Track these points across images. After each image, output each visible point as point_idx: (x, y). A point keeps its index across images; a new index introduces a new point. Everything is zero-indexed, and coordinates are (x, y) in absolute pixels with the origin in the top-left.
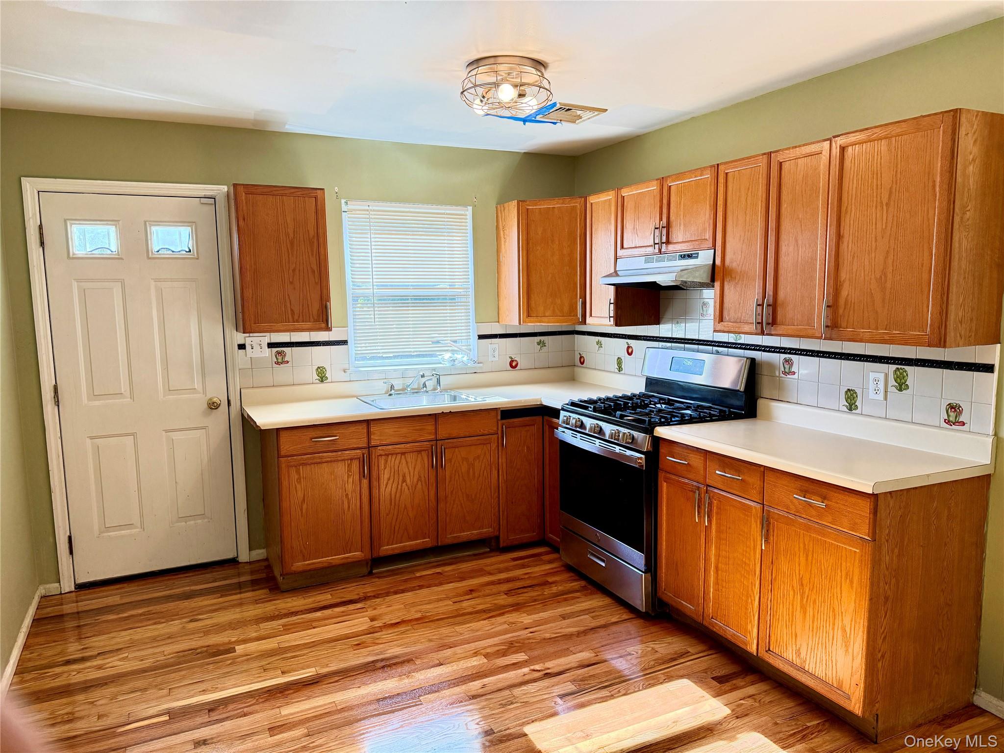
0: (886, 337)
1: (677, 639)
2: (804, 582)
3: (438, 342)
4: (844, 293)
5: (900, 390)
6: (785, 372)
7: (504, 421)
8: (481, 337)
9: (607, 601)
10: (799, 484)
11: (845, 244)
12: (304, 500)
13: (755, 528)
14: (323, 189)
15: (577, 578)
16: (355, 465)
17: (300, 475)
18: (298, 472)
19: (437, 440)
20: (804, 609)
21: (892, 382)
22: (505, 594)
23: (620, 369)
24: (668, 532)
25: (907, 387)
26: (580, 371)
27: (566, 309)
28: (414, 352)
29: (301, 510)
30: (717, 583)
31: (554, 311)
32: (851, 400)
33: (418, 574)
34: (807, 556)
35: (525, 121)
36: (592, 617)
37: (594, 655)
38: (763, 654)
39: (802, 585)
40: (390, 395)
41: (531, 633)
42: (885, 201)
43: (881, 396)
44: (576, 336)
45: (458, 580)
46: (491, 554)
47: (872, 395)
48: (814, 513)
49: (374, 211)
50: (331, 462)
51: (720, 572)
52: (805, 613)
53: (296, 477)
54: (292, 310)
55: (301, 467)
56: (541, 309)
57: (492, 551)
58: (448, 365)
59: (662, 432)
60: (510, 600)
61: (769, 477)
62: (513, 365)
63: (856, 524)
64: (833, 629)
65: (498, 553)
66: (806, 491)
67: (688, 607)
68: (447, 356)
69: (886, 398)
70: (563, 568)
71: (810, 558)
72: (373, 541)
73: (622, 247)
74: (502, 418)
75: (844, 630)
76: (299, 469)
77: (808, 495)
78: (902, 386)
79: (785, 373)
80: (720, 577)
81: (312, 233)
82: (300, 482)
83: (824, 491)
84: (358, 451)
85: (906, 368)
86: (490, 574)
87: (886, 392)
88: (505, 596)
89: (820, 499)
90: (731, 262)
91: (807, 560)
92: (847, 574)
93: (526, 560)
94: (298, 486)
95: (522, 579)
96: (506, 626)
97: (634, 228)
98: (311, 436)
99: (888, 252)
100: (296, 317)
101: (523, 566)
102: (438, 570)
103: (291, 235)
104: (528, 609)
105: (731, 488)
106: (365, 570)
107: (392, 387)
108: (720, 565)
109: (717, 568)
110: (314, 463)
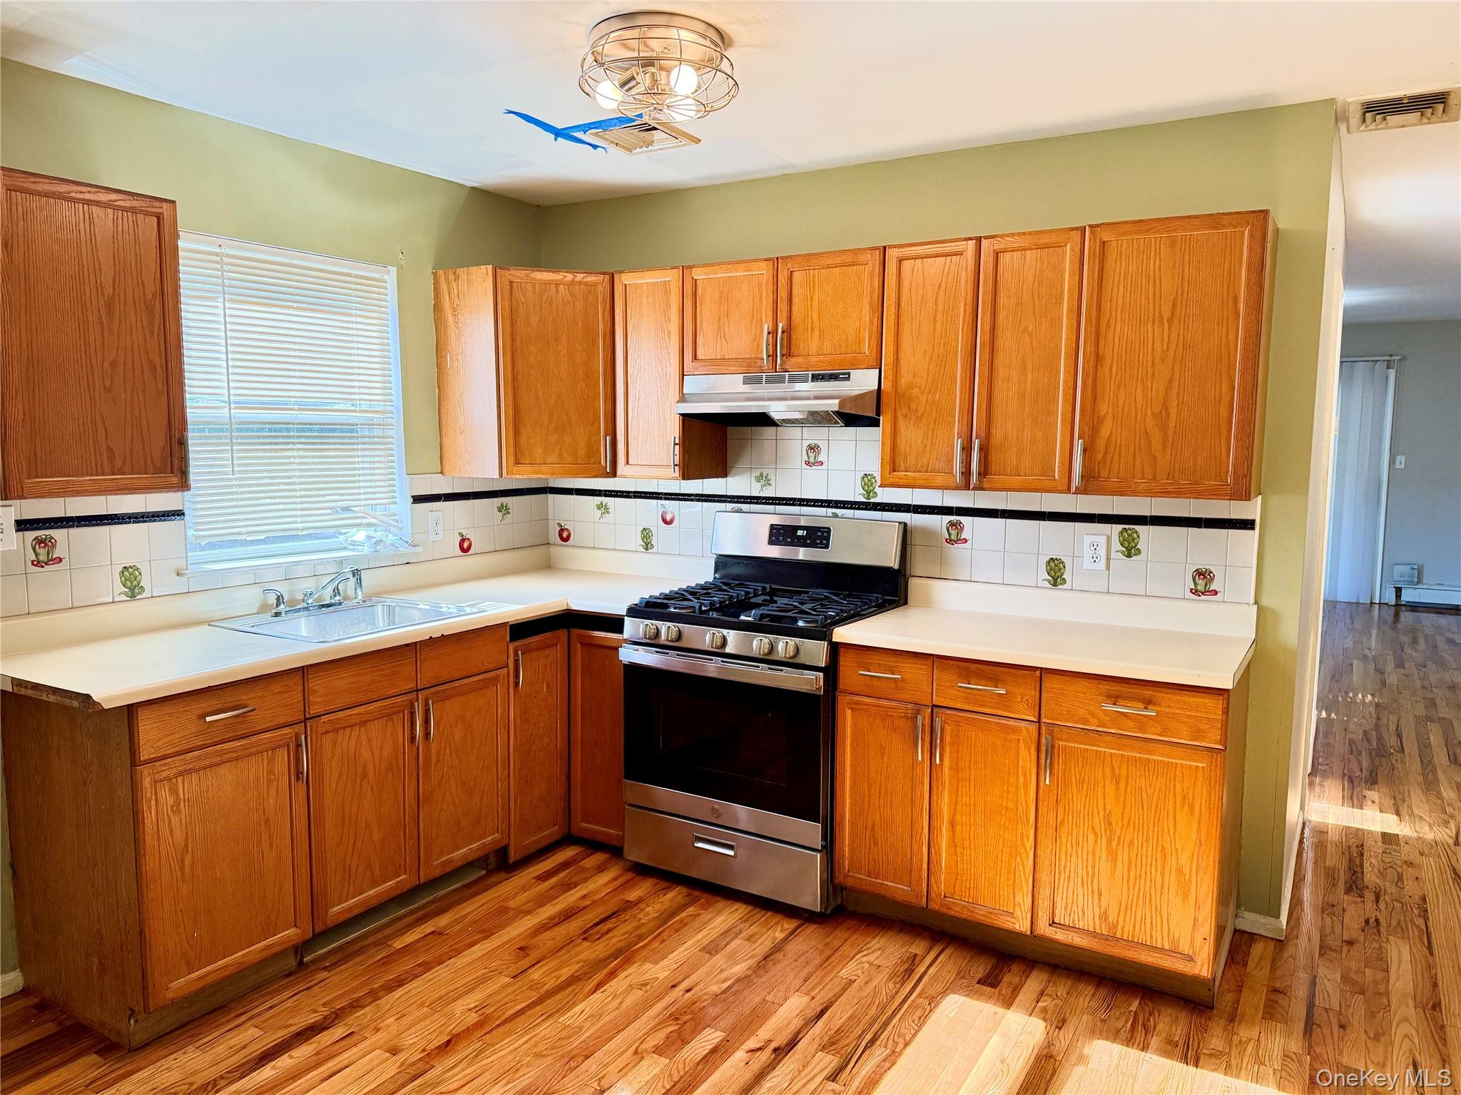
0: (1171, 488)
1: (883, 941)
2: (1113, 821)
3: (347, 509)
4: (1105, 431)
5: (1129, 556)
6: (951, 540)
7: (517, 643)
8: (418, 499)
9: (740, 910)
10: (1105, 687)
11: (1107, 368)
12: (186, 846)
13: (1027, 758)
14: (173, 202)
15: (666, 884)
16: (282, 757)
17: (178, 795)
18: (174, 791)
19: (417, 691)
20: (1113, 856)
21: (1116, 546)
22: (584, 939)
23: (648, 546)
24: (854, 783)
25: (1139, 552)
26: (562, 552)
27: (582, 452)
28: (303, 530)
29: (182, 868)
30: (953, 843)
31: (560, 455)
32: (1056, 570)
33: (398, 944)
34: (1117, 783)
35: (558, 133)
36: (748, 939)
37: (807, 998)
38: (1044, 928)
39: (1110, 824)
40: (277, 614)
41: (688, 991)
42: (1166, 315)
43: (1102, 565)
44: (551, 496)
45: (479, 936)
46: (493, 879)
47: (1088, 564)
48: (1131, 724)
49: (227, 256)
50: (237, 759)
51: (958, 828)
52: (1115, 862)
53: (171, 801)
54: (110, 449)
55: (180, 779)
56: (538, 451)
57: (490, 873)
58: (366, 550)
59: (843, 634)
60: (598, 949)
61: (1050, 684)
62: (465, 547)
63: (1199, 731)
64: (1163, 874)
65: (503, 875)
66: (1117, 697)
67: (897, 888)
68: (360, 535)
69: (1108, 568)
70: (630, 875)
71: (1122, 785)
72: (316, 901)
73: (695, 357)
74: (513, 639)
75: (1180, 871)
76: (176, 785)
77: (1120, 702)
78: (1130, 550)
79: (949, 541)
80: (958, 835)
81: (151, 288)
82: (179, 810)
83: (1148, 693)
84: (286, 730)
85: (1137, 528)
86: (523, 912)
87: (1108, 559)
88: (586, 944)
89: (1142, 706)
90: (910, 386)
91: (1117, 788)
92: (1184, 798)
93: (562, 875)
94: (174, 819)
95: (584, 908)
96: (637, 995)
97: (719, 329)
98: (199, 712)
99: (1171, 381)
100: (118, 464)
101: (568, 886)
102: (428, 927)
103: (109, 290)
104: (644, 953)
105: (982, 706)
106: (291, 962)
107: (279, 600)
108: (958, 817)
109: (953, 824)
110: (204, 768)
